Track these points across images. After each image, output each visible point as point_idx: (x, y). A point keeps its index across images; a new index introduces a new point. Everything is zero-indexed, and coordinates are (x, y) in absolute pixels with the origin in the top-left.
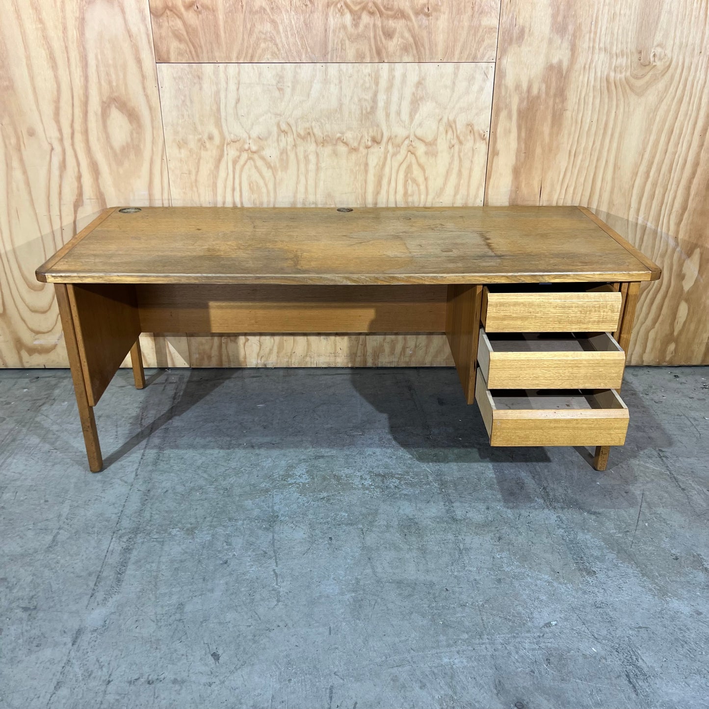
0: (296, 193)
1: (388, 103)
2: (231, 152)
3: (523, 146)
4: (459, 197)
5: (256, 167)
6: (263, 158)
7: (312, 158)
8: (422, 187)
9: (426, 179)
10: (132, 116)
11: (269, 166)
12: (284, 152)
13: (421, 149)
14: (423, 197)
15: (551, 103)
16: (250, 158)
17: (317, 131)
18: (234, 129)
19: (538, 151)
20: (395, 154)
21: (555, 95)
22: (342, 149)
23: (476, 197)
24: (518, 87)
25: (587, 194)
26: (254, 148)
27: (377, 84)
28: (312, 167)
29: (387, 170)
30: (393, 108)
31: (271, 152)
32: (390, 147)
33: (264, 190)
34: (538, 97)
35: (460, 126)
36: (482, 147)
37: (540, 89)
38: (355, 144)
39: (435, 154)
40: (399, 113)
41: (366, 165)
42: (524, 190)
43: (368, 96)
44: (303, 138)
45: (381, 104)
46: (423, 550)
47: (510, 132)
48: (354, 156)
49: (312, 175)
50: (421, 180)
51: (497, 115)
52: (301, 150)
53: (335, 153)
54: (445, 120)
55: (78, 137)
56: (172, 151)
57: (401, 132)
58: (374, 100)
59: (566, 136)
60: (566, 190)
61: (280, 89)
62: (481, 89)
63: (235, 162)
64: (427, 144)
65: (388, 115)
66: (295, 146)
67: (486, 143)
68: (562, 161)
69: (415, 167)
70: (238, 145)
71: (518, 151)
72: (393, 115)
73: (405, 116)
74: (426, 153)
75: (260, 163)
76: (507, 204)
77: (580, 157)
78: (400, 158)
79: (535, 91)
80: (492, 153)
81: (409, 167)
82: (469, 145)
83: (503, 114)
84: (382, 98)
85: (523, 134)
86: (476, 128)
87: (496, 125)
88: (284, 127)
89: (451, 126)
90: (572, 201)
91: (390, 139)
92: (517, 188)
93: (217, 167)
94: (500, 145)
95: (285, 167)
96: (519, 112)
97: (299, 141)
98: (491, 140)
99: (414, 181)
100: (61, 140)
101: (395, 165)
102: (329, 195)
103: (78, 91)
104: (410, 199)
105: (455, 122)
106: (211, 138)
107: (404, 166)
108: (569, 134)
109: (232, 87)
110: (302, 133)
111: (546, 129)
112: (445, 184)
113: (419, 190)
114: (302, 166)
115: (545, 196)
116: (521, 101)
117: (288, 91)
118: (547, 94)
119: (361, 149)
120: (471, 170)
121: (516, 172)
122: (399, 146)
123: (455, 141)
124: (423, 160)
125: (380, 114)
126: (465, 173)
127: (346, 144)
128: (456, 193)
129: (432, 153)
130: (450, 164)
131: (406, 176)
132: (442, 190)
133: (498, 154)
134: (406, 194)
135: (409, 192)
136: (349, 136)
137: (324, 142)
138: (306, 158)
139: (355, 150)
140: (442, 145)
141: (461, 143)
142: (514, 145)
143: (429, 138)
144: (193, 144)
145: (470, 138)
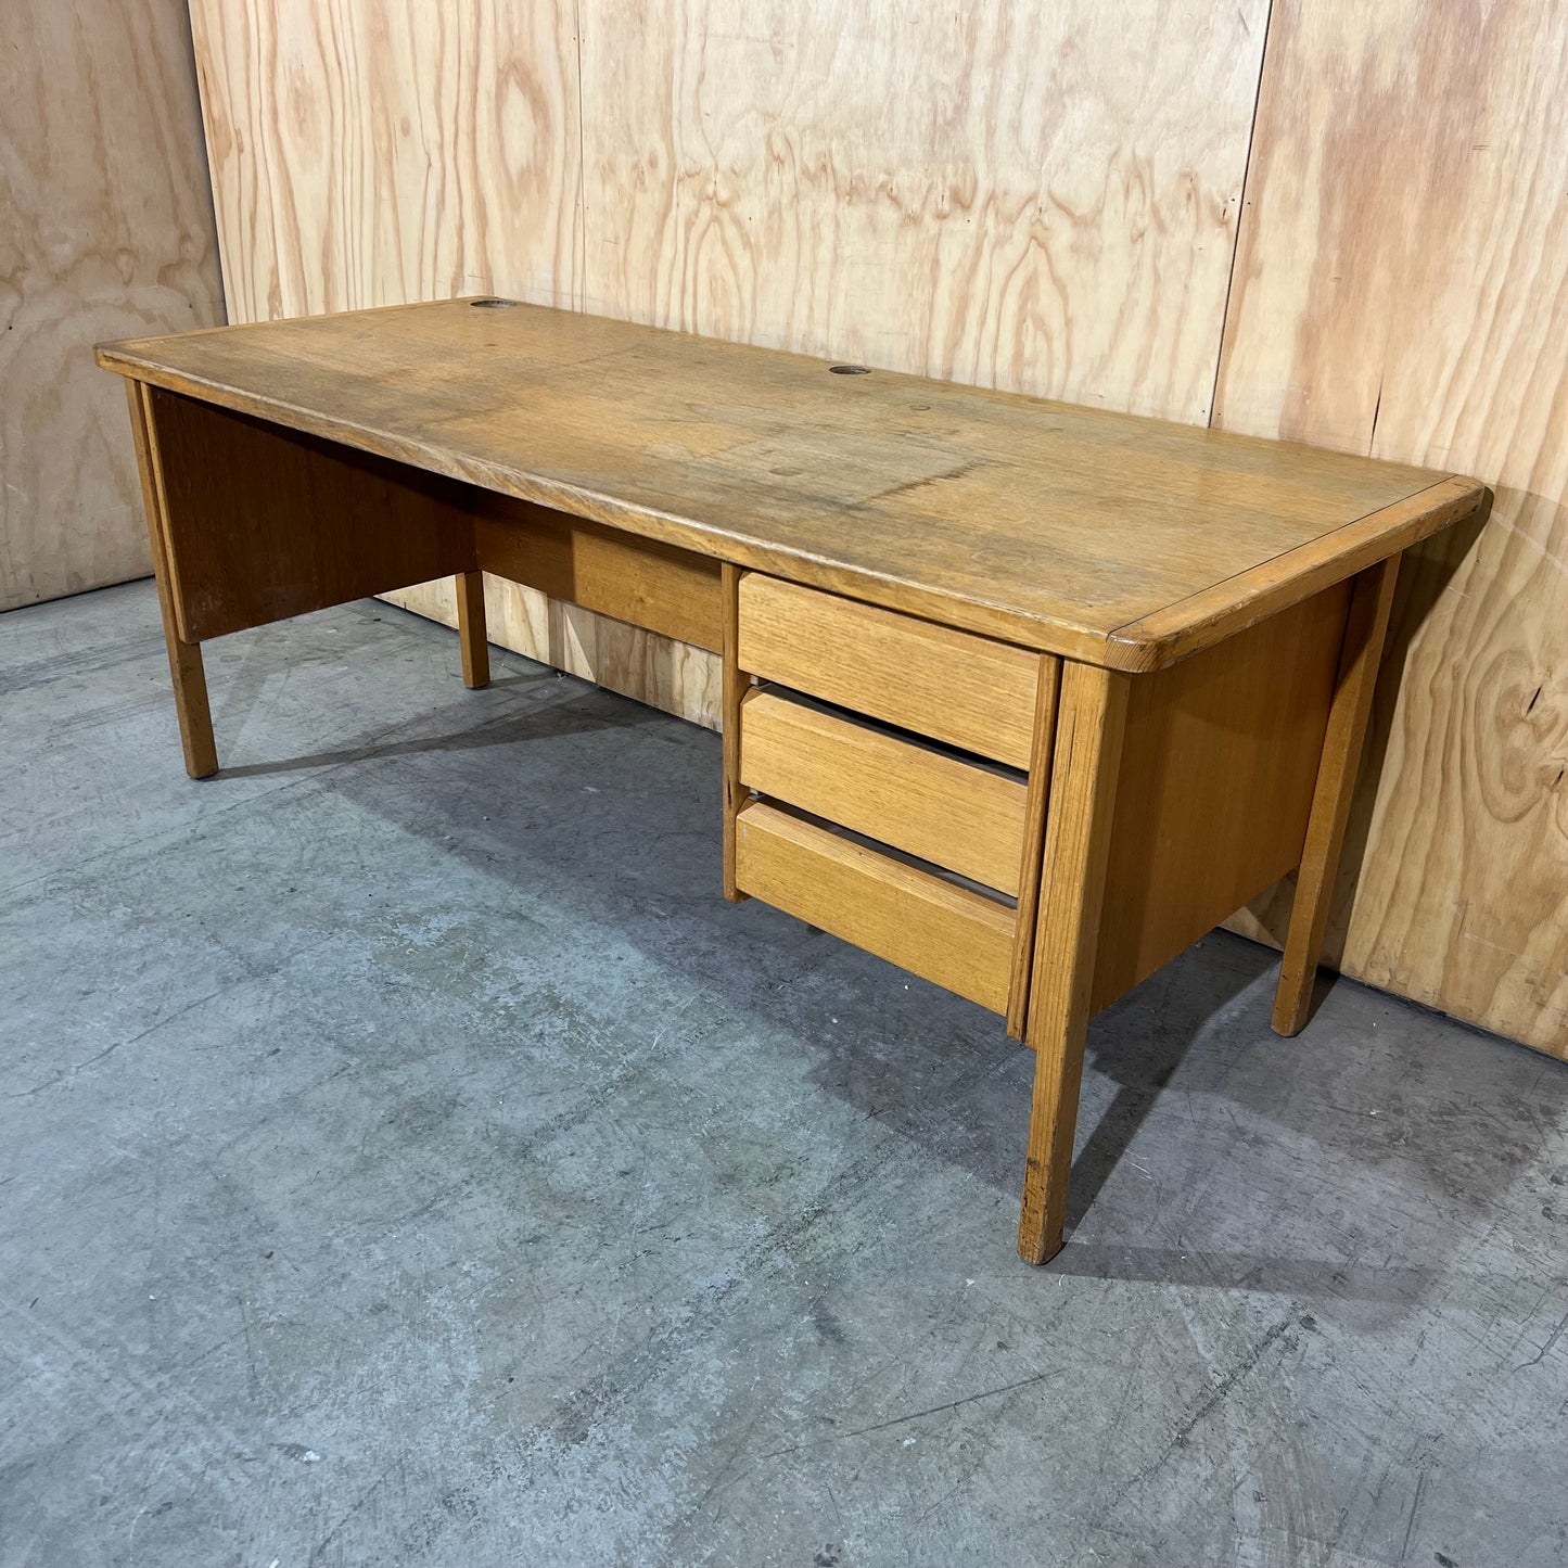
0: (791, 314)
1: (993, 98)
2: (685, 201)
3: (1334, 257)
4: (1146, 388)
5: (724, 243)
6: (737, 221)
7: (827, 230)
8: (1059, 347)
9: (1068, 323)
10: (539, 105)
11: (747, 244)
12: (775, 210)
13: (1063, 235)
14: (1058, 373)
15: (1433, 121)
16: (715, 219)
17: (838, 162)
18: (692, 147)
19: (1380, 276)
20: (1000, 243)
21: (1448, 94)
22: (888, 214)
23: (1190, 398)
24: (1332, 64)
25: (1531, 447)
26: (723, 195)
27: (972, 43)
28: (825, 254)
29: (980, 283)
30: (1005, 113)
31: (752, 209)
32: (990, 222)
33: (735, 301)
34: (1393, 98)
35: (1164, 180)
36: (1217, 247)
37: (1400, 72)
38: (916, 206)
39: (1094, 256)
40: (1016, 128)
41: (936, 262)
42: (1328, 400)
43: (949, 76)
44: (812, 178)
45: (977, 100)
46: (366, 1165)
47: (1298, 206)
48: (910, 238)
49: (823, 274)
50: (1056, 323)
51: (1266, 152)
52: (806, 205)
53: (872, 226)
54: (1126, 155)
55: (463, 140)
56: (592, 186)
57: (1018, 182)
58: (963, 91)
59: (1473, 238)
60: (1459, 421)
61: (777, 53)
62: (1226, 66)
63: (689, 225)
64: (1079, 222)
65: (990, 132)
66: (796, 196)
67: (1229, 236)
68: (1455, 320)
69: (1045, 284)
70: (696, 183)
71: (1319, 269)
72: (1003, 134)
73: (1030, 138)
74: (1075, 249)
75: (731, 232)
76: (1273, 434)
77: (1517, 316)
78: (1011, 252)
79: (1385, 78)
80: (1242, 271)
81: (1031, 281)
82: (1180, 237)
83: (1282, 151)
84: (980, 81)
85: (1337, 219)
86: (1205, 187)
87: (1260, 184)
88: (779, 147)
89: (1139, 174)
90: (1478, 459)
91: (992, 197)
92: (1306, 391)
93: (660, 231)
94: (1269, 247)
95: (775, 250)
96: (1331, 144)
97: (805, 186)
98: (1243, 229)
99: (1041, 324)
100: (441, 147)
101: (1000, 272)
102: (854, 334)
103: (467, 46)
104: (1027, 374)
105: (1150, 163)
106: (653, 164)
107: (1019, 279)
108: (1485, 232)
109: (694, 44)
110: (812, 166)
111: (1411, 211)
112: (1113, 344)
113: (1050, 351)
114: (806, 248)
115: (1387, 428)
116: (1340, 109)
117: (792, 55)
118: (1424, 85)
119: (928, 219)
120: (1183, 312)
121: (1308, 337)
122: (1011, 220)
123: (1145, 221)
124: (1065, 266)
125: (974, 128)
126: (1167, 319)
127: (895, 200)
128: (1140, 377)
129: (1086, 252)
130: (1131, 287)
131: (1022, 308)
132: (1105, 360)
133: (1259, 273)
134: (1018, 356)
135: (1027, 352)
136: (903, 180)
137: (852, 192)
138: (815, 228)
139: (913, 220)
140: (1113, 231)
141: (1161, 228)
142: (1308, 248)
143: (1083, 208)
144: (624, 175)
145: (1186, 214)
